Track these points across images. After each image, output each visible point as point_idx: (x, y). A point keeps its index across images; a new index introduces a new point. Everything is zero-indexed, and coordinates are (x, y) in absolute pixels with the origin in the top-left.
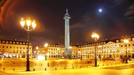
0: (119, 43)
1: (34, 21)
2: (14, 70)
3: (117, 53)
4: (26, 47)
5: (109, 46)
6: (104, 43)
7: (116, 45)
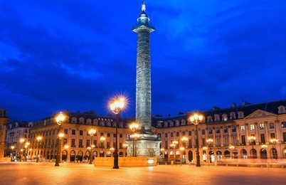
5: (256, 124)
6: (239, 114)
7: (278, 121)
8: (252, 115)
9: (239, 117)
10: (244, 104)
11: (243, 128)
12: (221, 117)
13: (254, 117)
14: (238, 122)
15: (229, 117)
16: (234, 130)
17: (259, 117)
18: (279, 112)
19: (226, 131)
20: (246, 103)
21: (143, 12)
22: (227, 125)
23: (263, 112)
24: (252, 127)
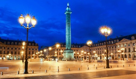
3: (133, 53)
4: (31, 48)
5: (123, 44)
6: (117, 40)
7: (131, 43)
8: (122, 41)
9: (117, 42)
10: (120, 36)
11: (119, 46)
12: (111, 42)
13: (122, 42)
14: (117, 44)
15: (114, 42)
16: (116, 47)
17: (124, 42)
18: (132, 39)
19: (113, 48)
20: (121, 36)
21: (68, 6)
22: (113, 45)
23: (126, 39)
24: (122, 46)
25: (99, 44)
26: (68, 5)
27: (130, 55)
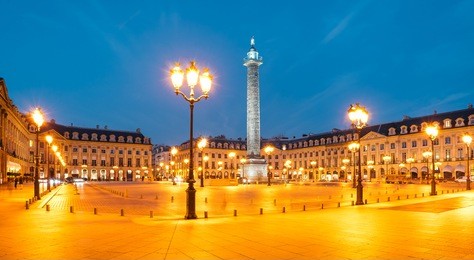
0: (396, 138)
1: (207, 74)
2: (151, 216)
3: (390, 167)
4: (134, 149)
6: (354, 135)
7: (387, 143)
8: (366, 137)
9: (354, 139)
12: (339, 139)
13: (367, 139)
17: (371, 139)
18: (390, 134)
21: (252, 47)
23: (375, 133)
25: (308, 141)
26: (252, 41)
27: (382, 170)
